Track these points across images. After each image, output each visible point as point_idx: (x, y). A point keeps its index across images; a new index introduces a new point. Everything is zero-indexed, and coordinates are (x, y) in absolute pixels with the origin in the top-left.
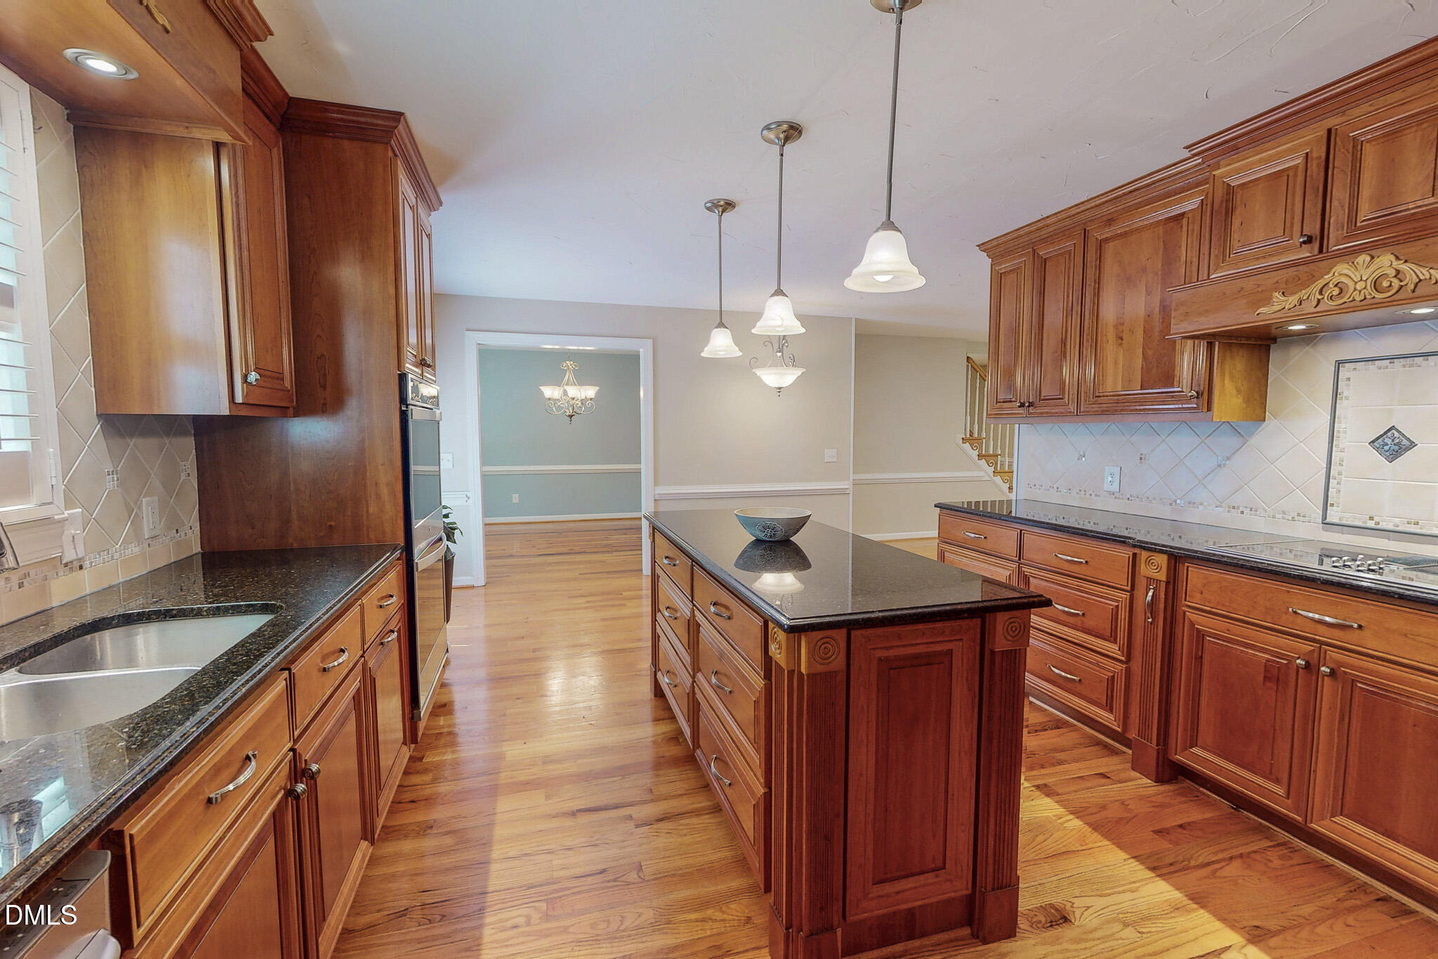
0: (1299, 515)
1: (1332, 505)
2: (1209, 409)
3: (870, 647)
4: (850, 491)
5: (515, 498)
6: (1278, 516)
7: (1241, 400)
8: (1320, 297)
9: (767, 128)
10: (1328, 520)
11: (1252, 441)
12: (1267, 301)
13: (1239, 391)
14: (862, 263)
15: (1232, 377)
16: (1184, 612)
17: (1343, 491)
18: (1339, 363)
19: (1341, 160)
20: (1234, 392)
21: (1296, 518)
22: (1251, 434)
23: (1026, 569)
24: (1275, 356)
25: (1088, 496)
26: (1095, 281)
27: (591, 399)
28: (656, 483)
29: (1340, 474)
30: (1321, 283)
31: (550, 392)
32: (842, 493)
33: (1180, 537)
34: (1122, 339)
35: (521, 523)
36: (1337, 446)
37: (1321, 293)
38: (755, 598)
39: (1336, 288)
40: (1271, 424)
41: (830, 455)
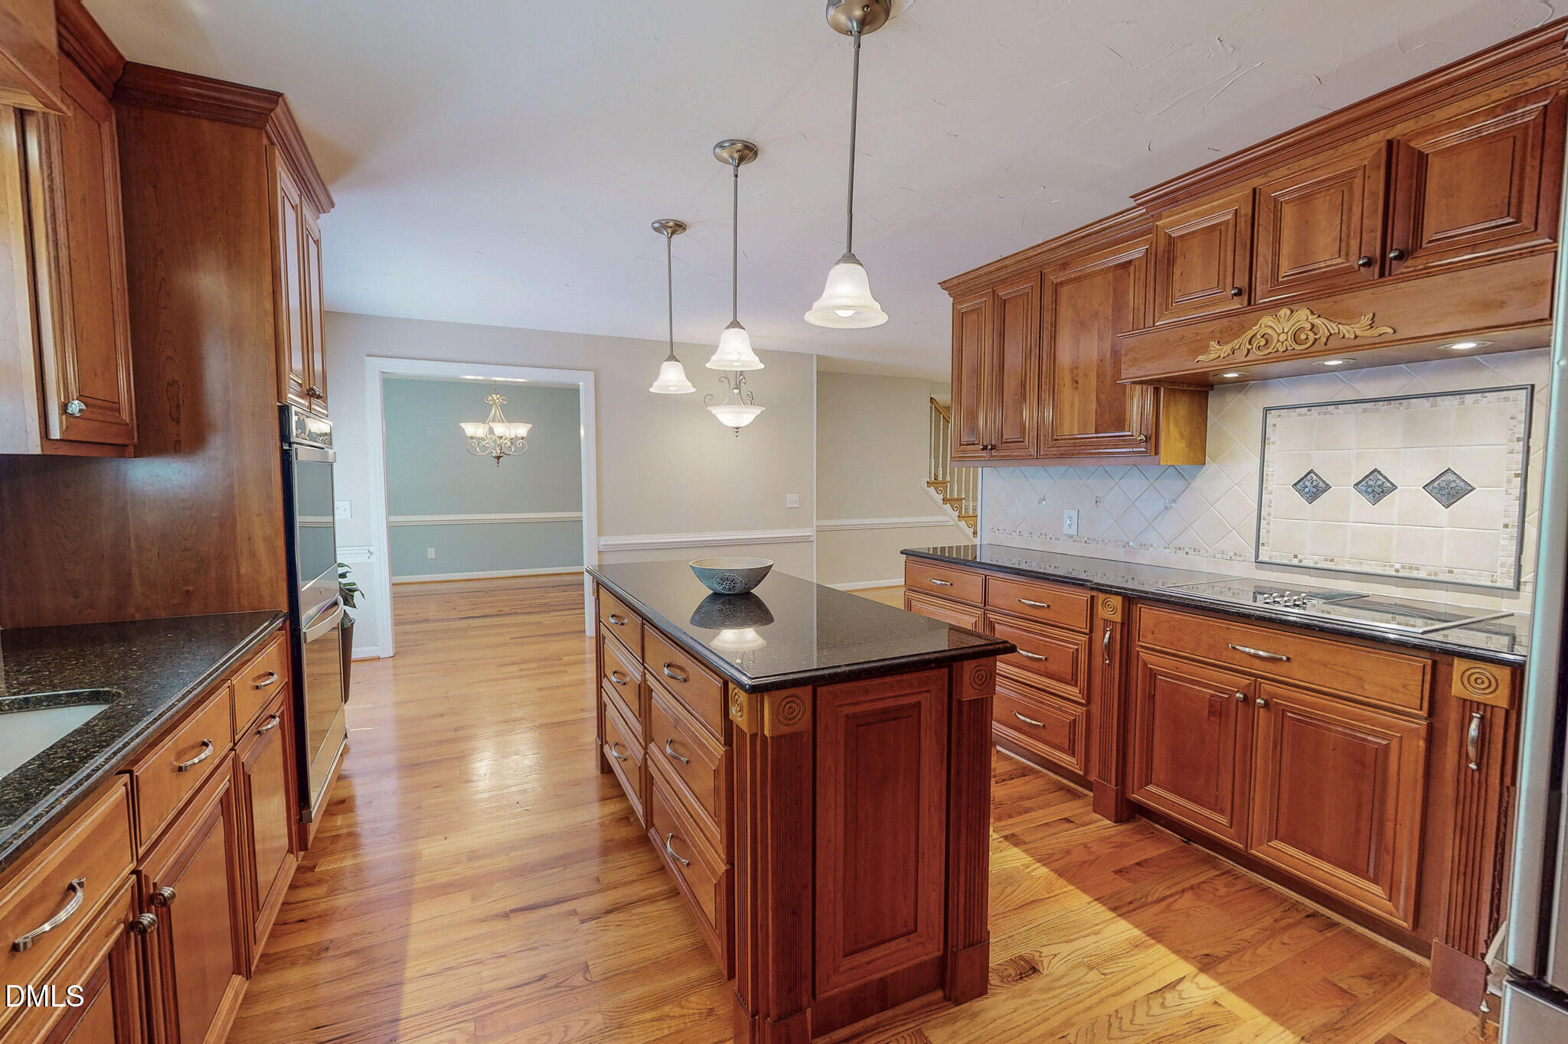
0: (1235, 554)
1: (1263, 544)
2: (1157, 453)
3: (837, 704)
4: (814, 538)
5: (431, 553)
6: (1218, 556)
7: (1184, 444)
8: (1250, 347)
9: (720, 145)
10: (1260, 559)
11: (1197, 483)
12: (1205, 349)
13: (1182, 435)
14: (824, 295)
15: (1176, 423)
16: (1138, 652)
17: (1273, 529)
18: (1267, 410)
19: (1264, 218)
20: (1179, 437)
21: (1234, 558)
22: (1193, 477)
23: (991, 616)
24: (1212, 402)
25: (1048, 540)
26: (1052, 324)
27: (522, 438)
28: (600, 533)
29: (1269, 515)
30: (1250, 334)
31: (471, 429)
32: (805, 540)
33: (1133, 579)
34: (1077, 382)
35: (438, 582)
36: (1266, 488)
37: (1250, 343)
38: (713, 657)
39: (1263, 339)
40: (1210, 467)
41: (792, 499)
